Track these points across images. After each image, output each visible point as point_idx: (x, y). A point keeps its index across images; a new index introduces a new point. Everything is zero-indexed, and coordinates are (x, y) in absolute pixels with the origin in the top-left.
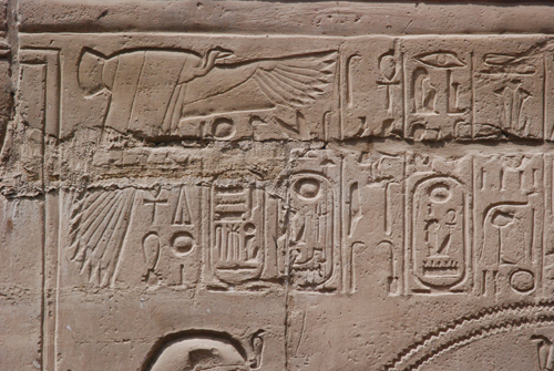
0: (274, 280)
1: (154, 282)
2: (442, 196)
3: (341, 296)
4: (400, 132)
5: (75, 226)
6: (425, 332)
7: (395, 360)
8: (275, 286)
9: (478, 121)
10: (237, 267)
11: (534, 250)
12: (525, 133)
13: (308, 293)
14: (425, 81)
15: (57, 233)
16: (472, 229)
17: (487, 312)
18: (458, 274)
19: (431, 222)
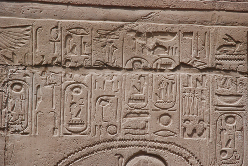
0: (0, 129)
2: (78, 92)
3: (31, 136)
4: (60, 63)
6: (69, 153)
9: (94, 59)
11: (117, 116)
12: (115, 65)
13: (16, 135)
14: (71, 41)
16: (91, 107)
17: (96, 143)
18: (84, 127)
19: (73, 103)
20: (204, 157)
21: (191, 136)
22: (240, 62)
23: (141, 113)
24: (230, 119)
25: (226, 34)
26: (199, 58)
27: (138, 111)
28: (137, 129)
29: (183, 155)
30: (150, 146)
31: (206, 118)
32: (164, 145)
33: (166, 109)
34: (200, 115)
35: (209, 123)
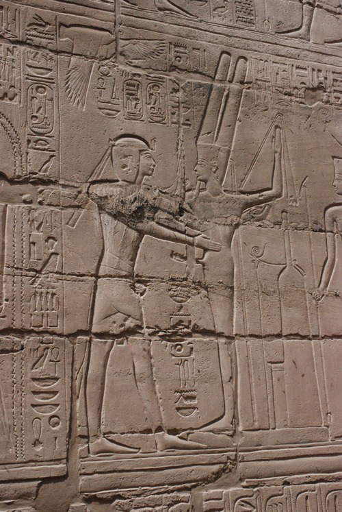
20: (15, 120)
22: (50, 41)
24: (40, 89)
25: (36, 15)
26: (9, 31)
31: (18, 85)
34: (11, 81)
35: (20, 90)
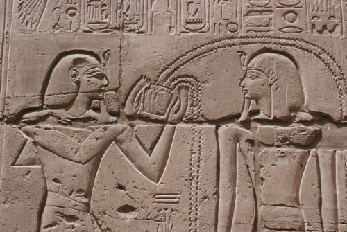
0: (115, 28)
1: (57, 29)
3: (147, 35)
5: (21, 4)
6: (187, 50)
7: (172, 63)
8: (115, 31)
10: (97, 23)
11: (238, 14)
13: (131, 34)
15: (11, 8)
16: (209, 6)
17: (216, 41)
18: (203, 25)
19: (190, 3)
20: (337, 53)
21: (320, 32)
23: (264, 11)
27: (260, 9)
28: (260, 26)
29: (313, 51)
30: (275, 43)
31: (338, 14)
32: (290, 42)
33: (291, 6)
35: (341, 19)
